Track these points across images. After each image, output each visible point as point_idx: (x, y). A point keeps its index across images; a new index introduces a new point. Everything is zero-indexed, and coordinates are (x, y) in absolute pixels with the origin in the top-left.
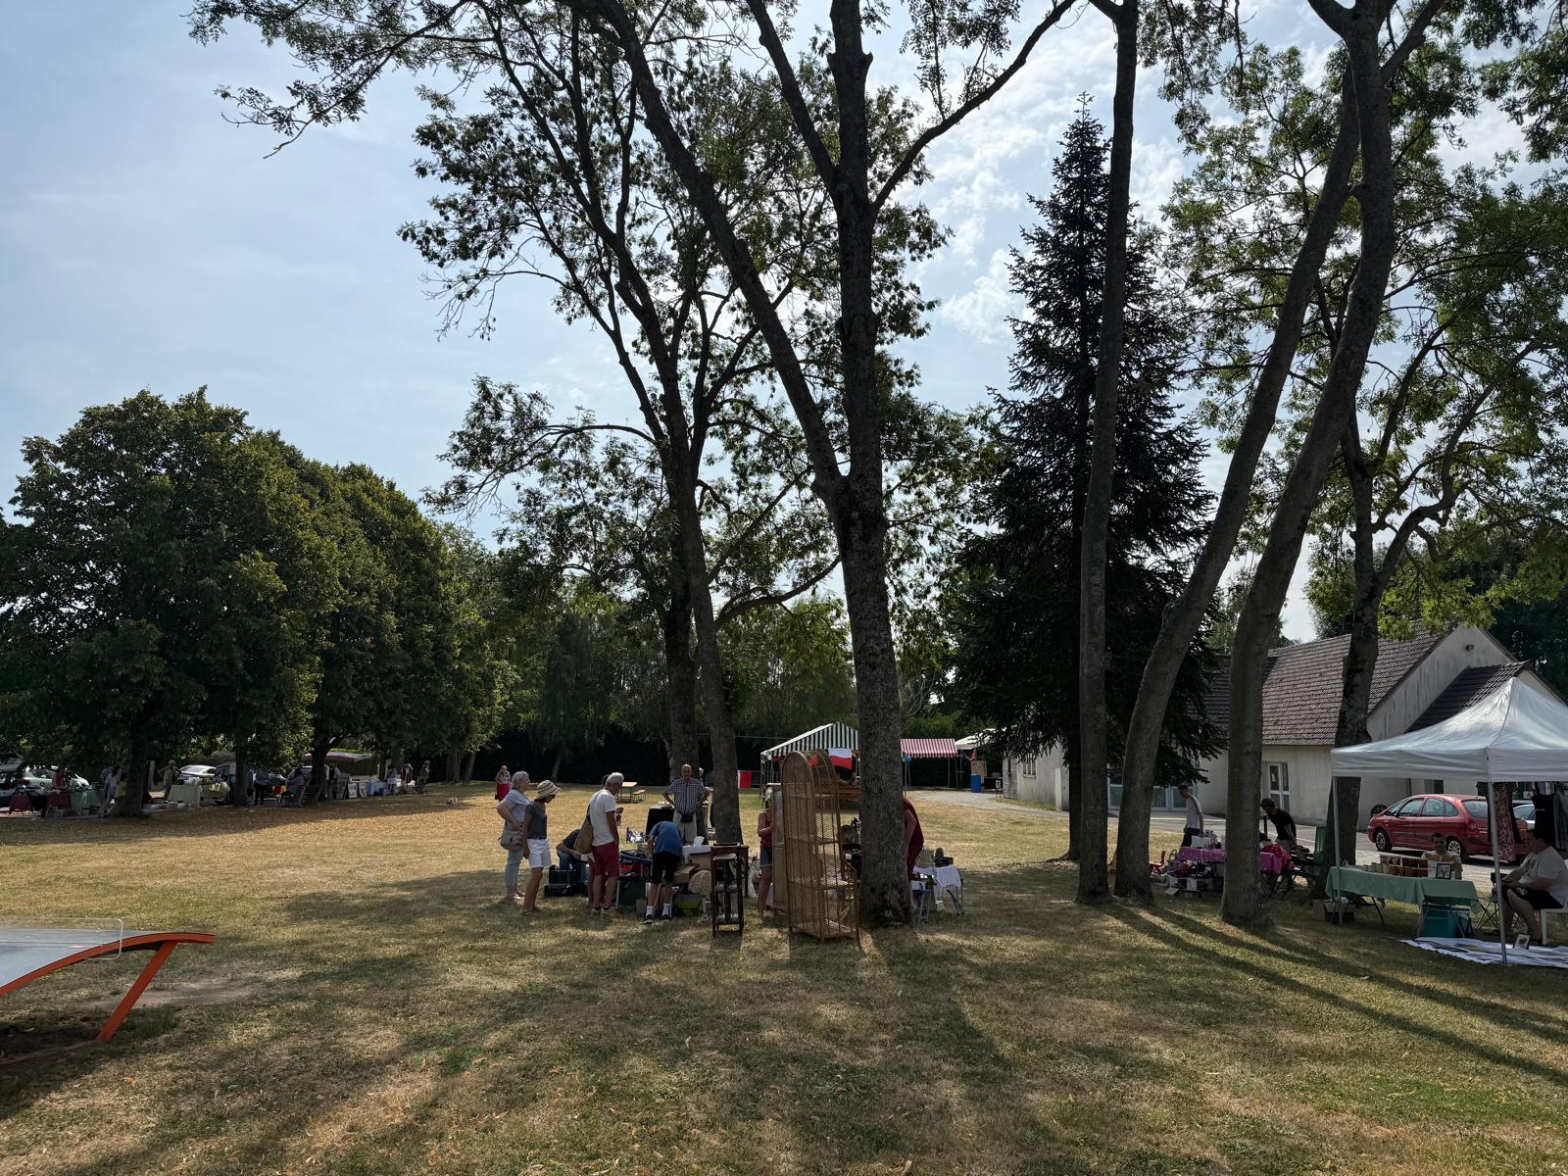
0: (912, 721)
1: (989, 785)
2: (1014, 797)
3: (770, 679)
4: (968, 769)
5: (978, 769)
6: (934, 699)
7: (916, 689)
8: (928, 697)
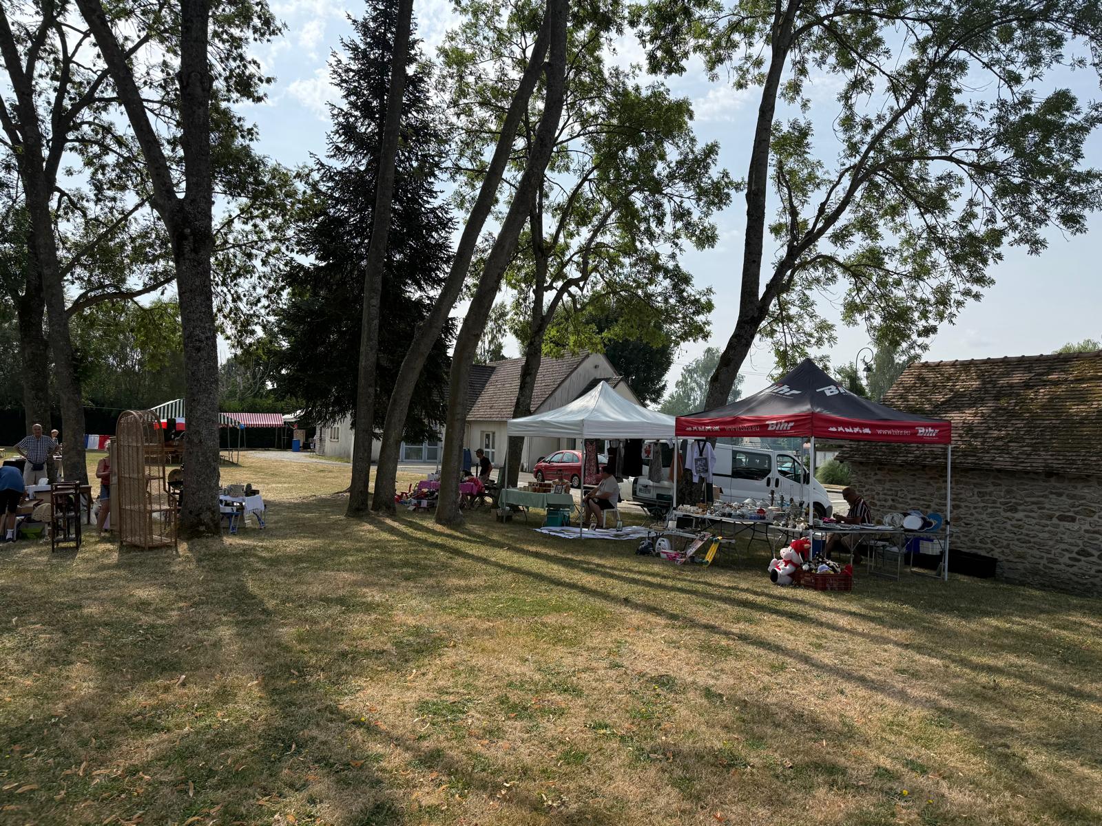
0: (250, 400)
1: (306, 447)
2: (323, 454)
4: (291, 435)
5: (299, 436)
6: (269, 385)
7: (254, 377)
8: (264, 383)
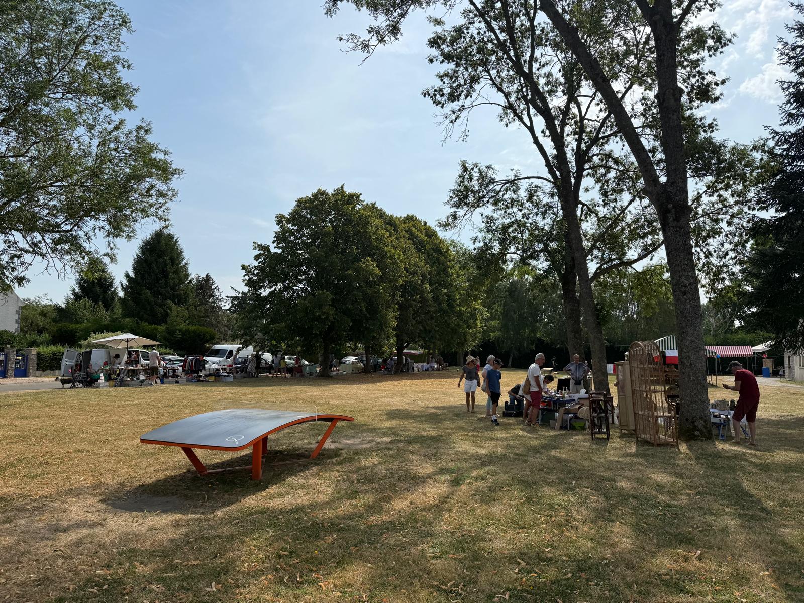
0: (722, 336)
1: (775, 374)
2: (793, 380)
3: (629, 313)
4: (761, 365)
5: (768, 364)
6: (737, 323)
7: (724, 316)
8: (732, 322)
